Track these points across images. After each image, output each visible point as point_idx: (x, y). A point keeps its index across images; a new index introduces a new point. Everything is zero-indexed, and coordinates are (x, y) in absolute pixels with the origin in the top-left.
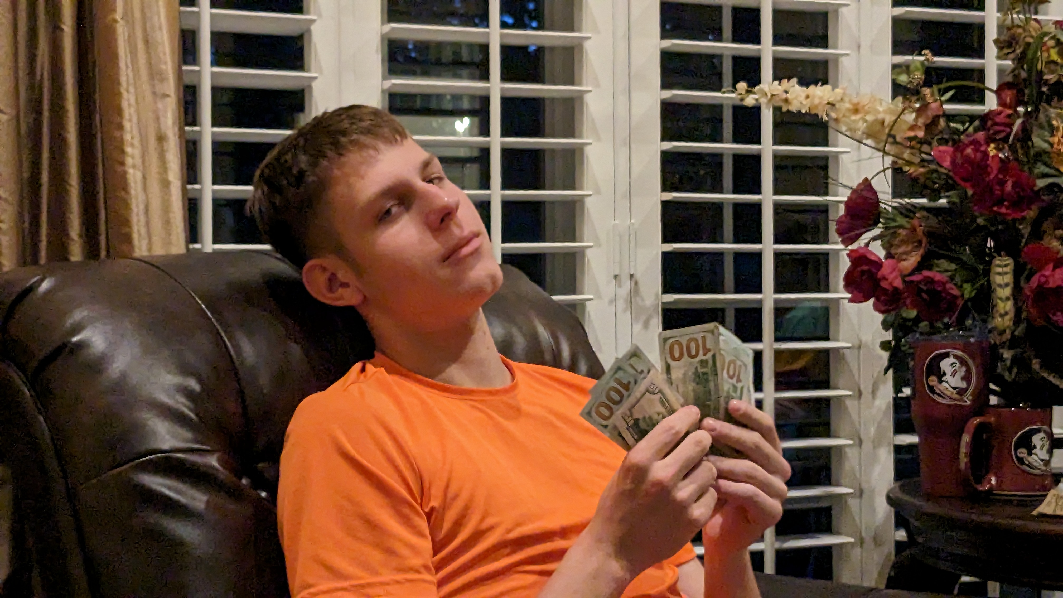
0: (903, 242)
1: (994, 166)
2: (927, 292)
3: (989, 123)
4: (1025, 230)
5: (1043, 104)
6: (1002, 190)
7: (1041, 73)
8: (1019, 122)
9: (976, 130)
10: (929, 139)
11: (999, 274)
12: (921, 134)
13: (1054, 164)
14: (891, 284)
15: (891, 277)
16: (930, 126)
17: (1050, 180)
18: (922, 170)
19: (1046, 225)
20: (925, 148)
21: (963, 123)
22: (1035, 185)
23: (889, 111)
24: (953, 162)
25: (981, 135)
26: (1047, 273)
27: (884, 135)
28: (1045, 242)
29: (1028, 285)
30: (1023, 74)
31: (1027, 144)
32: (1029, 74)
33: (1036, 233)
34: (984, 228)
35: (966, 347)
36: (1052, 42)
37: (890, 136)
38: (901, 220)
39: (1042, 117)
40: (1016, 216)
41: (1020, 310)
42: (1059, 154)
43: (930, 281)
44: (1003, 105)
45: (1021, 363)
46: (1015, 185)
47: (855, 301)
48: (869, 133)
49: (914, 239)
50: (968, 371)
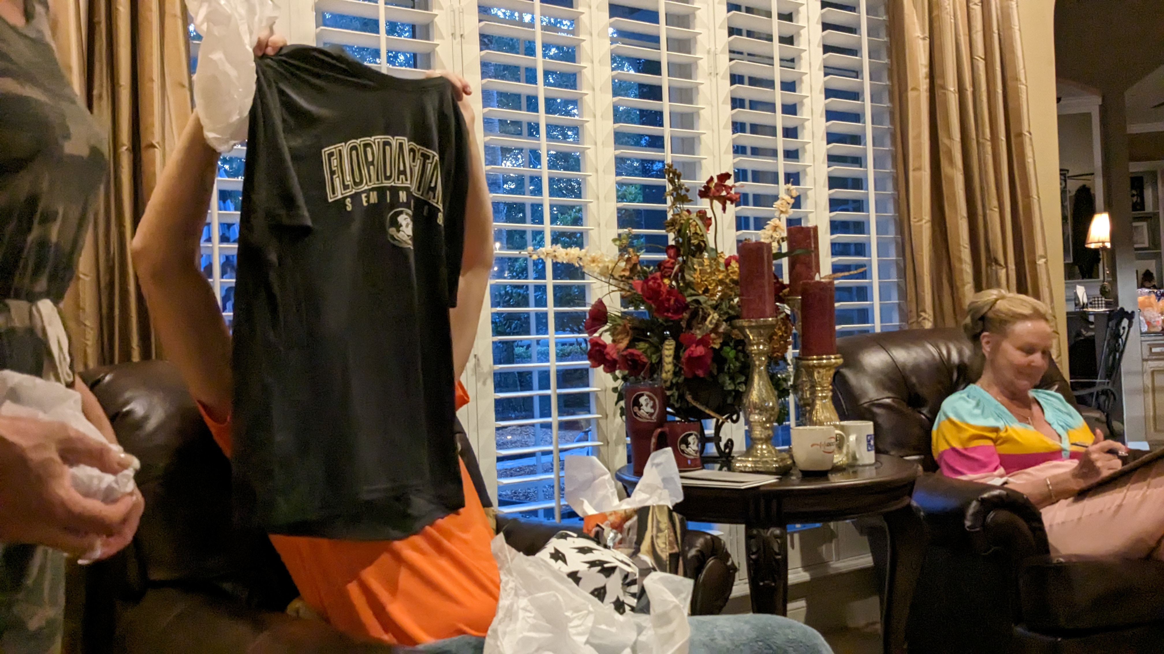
0: (620, 333)
1: (664, 290)
2: (630, 360)
3: (662, 267)
4: (683, 324)
5: (690, 257)
6: (669, 304)
7: (689, 239)
8: (677, 267)
9: (656, 272)
10: (631, 276)
11: (667, 349)
12: (627, 274)
13: (695, 288)
14: (611, 357)
15: (611, 353)
16: (633, 270)
17: (694, 298)
18: (629, 293)
19: (694, 322)
20: (631, 281)
21: (649, 268)
22: (686, 300)
23: (611, 261)
24: (642, 290)
25: (658, 274)
26: (692, 349)
27: (608, 274)
28: (693, 331)
29: (684, 355)
30: (681, 240)
31: (683, 278)
32: (683, 241)
33: (689, 327)
34: (661, 324)
35: (653, 390)
36: (694, 223)
37: (612, 275)
38: (619, 321)
39: (689, 263)
40: (676, 318)
41: (681, 369)
42: (698, 283)
43: (632, 354)
44: (670, 257)
45: (682, 397)
46: (675, 301)
47: (594, 366)
48: (602, 274)
49: (625, 331)
50: (654, 403)
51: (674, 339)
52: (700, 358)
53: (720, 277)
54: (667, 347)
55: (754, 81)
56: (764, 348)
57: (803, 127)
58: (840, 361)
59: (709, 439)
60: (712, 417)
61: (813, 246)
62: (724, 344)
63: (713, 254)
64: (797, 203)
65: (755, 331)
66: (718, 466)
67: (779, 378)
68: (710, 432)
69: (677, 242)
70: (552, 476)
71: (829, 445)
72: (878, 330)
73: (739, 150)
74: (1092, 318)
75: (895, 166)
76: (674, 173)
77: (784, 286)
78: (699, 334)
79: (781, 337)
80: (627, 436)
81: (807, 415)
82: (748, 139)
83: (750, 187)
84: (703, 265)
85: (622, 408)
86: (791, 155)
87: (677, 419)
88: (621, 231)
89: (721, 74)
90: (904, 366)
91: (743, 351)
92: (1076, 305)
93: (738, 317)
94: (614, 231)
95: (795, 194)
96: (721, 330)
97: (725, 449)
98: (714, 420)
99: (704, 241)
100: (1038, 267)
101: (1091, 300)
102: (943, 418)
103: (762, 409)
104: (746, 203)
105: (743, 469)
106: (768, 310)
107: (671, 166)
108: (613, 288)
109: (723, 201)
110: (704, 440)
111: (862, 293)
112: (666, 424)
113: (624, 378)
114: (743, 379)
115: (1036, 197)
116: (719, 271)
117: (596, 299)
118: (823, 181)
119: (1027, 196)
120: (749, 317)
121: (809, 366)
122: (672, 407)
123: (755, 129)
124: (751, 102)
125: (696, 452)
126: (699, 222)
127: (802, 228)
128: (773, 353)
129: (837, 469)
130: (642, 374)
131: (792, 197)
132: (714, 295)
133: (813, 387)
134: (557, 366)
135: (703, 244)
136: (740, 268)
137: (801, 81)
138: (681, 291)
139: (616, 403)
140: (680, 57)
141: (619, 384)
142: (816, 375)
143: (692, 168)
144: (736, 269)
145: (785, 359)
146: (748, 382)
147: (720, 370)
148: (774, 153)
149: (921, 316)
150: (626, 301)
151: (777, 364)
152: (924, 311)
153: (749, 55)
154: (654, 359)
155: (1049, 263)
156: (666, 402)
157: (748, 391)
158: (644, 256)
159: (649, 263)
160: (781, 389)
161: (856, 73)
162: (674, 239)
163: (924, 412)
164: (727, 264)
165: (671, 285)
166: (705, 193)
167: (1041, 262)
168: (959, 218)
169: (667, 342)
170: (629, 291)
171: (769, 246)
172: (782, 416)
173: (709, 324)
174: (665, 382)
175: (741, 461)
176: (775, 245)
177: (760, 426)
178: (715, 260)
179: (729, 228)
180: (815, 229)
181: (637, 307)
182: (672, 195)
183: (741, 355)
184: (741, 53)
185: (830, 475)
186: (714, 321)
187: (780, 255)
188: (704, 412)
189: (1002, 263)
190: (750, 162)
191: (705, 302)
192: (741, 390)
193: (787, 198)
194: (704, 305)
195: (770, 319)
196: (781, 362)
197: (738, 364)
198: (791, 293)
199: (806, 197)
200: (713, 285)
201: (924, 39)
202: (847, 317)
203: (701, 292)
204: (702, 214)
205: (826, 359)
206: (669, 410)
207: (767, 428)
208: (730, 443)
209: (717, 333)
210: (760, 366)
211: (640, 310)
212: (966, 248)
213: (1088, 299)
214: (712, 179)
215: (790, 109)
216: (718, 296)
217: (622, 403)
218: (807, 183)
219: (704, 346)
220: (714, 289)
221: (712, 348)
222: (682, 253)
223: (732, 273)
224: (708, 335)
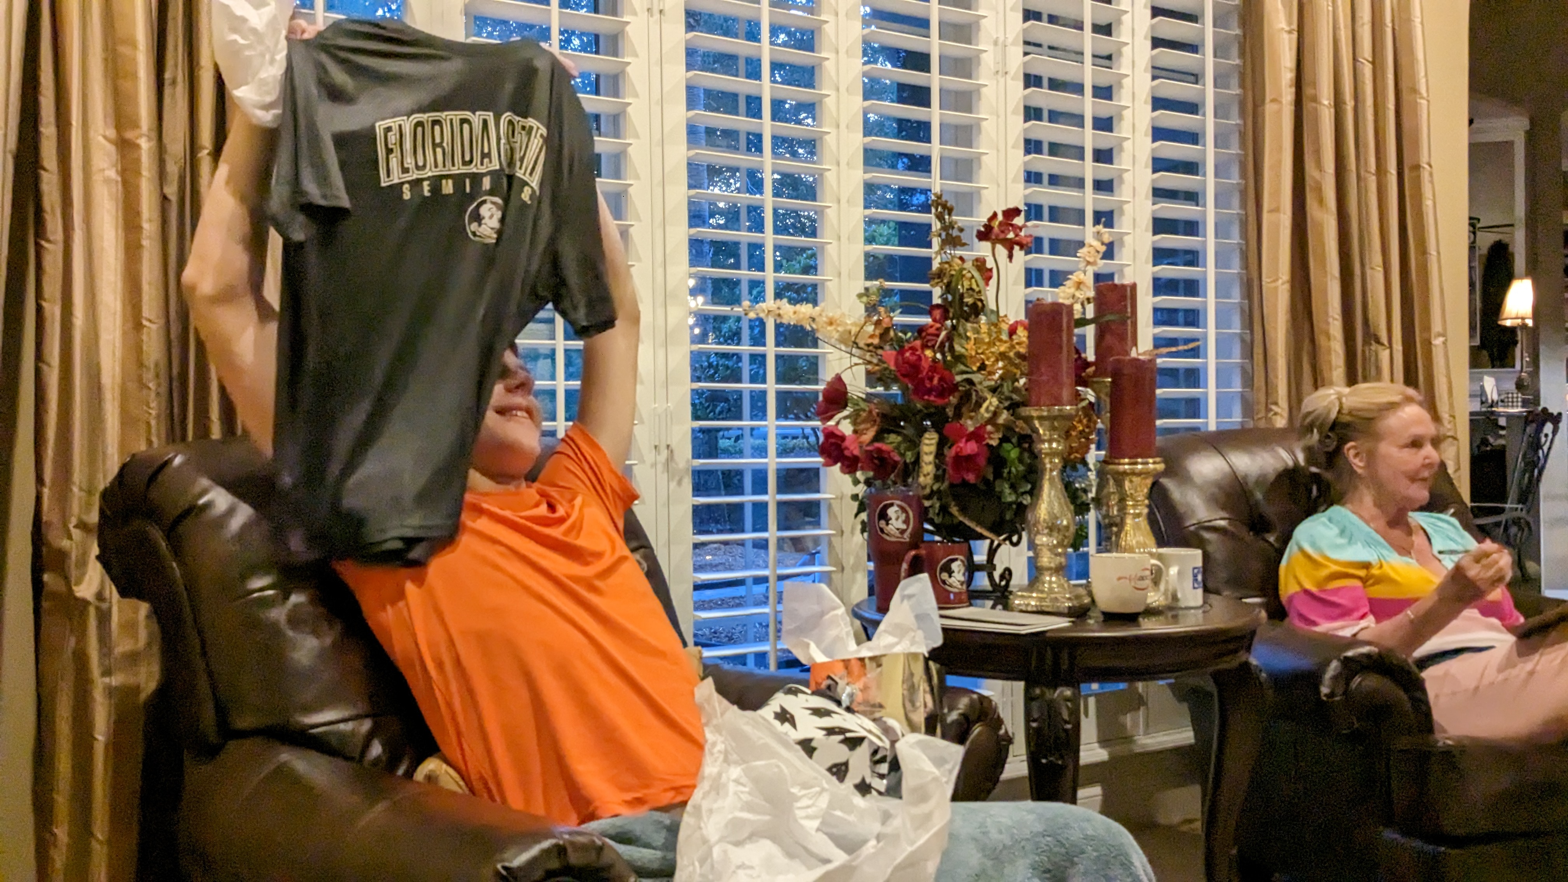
0: (863, 422)
1: (925, 365)
2: (877, 458)
3: (924, 334)
4: (950, 412)
5: (963, 321)
6: (931, 383)
7: (962, 296)
8: (943, 334)
9: (915, 339)
10: (881, 345)
11: (927, 445)
12: (876, 341)
13: (968, 364)
14: (851, 453)
15: (851, 448)
16: (884, 335)
17: (965, 376)
18: (876, 368)
19: (964, 410)
20: (880, 352)
21: (906, 334)
22: (954, 379)
23: (854, 324)
24: (896, 364)
25: (918, 343)
26: (961, 445)
27: (851, 342)
28: (962, 422)
29: (950, 453)
30: (950, 297)
31: (952, 348)
32: (954, 298)
33: (958, 415)
34: (920, 411)
35: (905, 499)
36: (969, 275)
37: (855, 343)
38: (863, 405)
39: (961, 330)
40: (940, 402)
41: (944, 470)
42: (971, 357)
43: (879, 450)
44: (934, 320)
45: (944, 510)
46: (940, 380)
47: (826, 465)
48: (842, 341)
49: (870, 419)
50: (908, 517)
51: (937, 431)
52: (970, 458)
53: (1002, 349)
54: (927, 442)
55: (1055, 85)
56: (1059, 445)
57: (1121, 149)
58: (1161, 467)
59: (980, 568)
60: (985, 538)
61: (1129, 310)
62: (1004, 440)
63: (993, 318)
64: (1109, 253)
65: (1047, 423)
66: (990, 603)
67: (1077, 489)
68: (980, 558)
69: (945, 300)
70: (766, 610)
71: (1142, 578)
72: (1212, 427)
73: (1033, 178)
74: (1502, 422)
75: (1244, 205)
76: (944, 206)
77: (1088, 364)
78: (970, 426)
79: (1081, 432)
80: (869, 560)
81: (1114, 538)
82: (1046, 163)
83: (1045, 229)
84: (978, 332)
85: (863, 522)
86: (1103, 186)
87: (937, 538)
88: (869, 284)
89: (1012, 72)
90: (1246, 477)
91: (1031, 451)
92: (1482, 403)
93: (1024, 404)
94: (860, 283)
95: (1107, 239)
96: (1001, 420)
97: (1001, 580)
98: (987, 542)
99: (981, 301)
100: (1434, 349)
101: (1502, 397)
102: (1295, 548)
103: (1052, 528)
104: (1039, 250)
105: (1024, 608)
106: (1066, 394)
107: (939, 197)
108: (855, 360)
109: (1010, 245)
110: (972, 568)
111: (1193, 377)
112: (922, 545)
113: (868, 483)
114: (1029, 486)
115: (1434, 253)
116: (1001, 340)
117: (833, 375)
118: (1146, 223)
119: (1423, 251)
120: (1038, 404)
121: (1118, 473)
122: (931, 522)
123: (1055, 149)
124: (1051, 112)
125: (962, 583)
126: (976, 274)
127: (1116, 285)
128: (1070, 454)
129: (1151, 612)
130: (892, 476)
131: (1103, 244)
132: (992, 373)
133: (1122, 500)
134: (778, 463)
135: (980, 304)
136: (1029, 337)
137: (1120, 86)
138: (948, 366)
139: (856, 515)
140: (956, 48)
141: (861, 489)
142: (1127, 484)
143: (969, 200)
144: (1025, 339)
145: (1085, 463)
146: (1035, 492)
147: (998, 475)
148: (1079, 183)
149: (1271, 410)
150: (872, 378)
151: (1074, 468)
152: (1276, 404)
153: (1050, 48)
154: (909, 457)
155: (1449, 344)
156: (923, 515)
157: (1034, 505)
158: (899, 318)
159: (905, 328)
160: (1079, 502)
161: (1196, 77)
162: (941, 297)
163: (1272, 539)
164: (1012, 332)
165: (934, 360)
166: (985, 235)
167: (1438, 342)
168: (1329, 277)
169: (927, 435)
170: (877, 365)
171: (1070, 308)
172: (1079, 539)
173: (984, 412)
174: (924, 488)
175: (1022, 596)
176: (1077, 307)
177: (1050, 550)
178: (996, 325)
179: (1015, 283)
180: (1134, 287)
181: (887, 388)
182: (940, 235)
183: (1026, 455)
184: (1039, 45)
185: (1141, 619)
186: (992, 409)
187: (1083, 322)
188: (974, 531)
189: (1386, 343)
190: (1047, 195)
191: (981, 383)
192: (1025, 502)
193: (1096, 244)
194: (979, 387)
195: (1068, 408)
196: (1079, 466)
197: (1021, 468)
198: (1098, 373)
199: (1122, 244)
200: (992, 359)
201: (1290, 32)
202: (1172, 409)
203: (975, 369)
204: (980, 264)
205: (1142, 464)
206: (927, 526)
207: (1059, 555)
208: (1007, 573)
209: (995, 425)
210: (1051, 470)
211: (892, 392)
212: (1335, 319)
213: (1499, 395)
214: (995, 215)
215: (1104, 124)
216: (997, 375)
217: (864, 516)
218: (1123, 225)
219: (977, 442)
220: (993, 365)
221: (988, 445)
222: (951, 315)
223: (1018, 344)
224: (983, 427)
